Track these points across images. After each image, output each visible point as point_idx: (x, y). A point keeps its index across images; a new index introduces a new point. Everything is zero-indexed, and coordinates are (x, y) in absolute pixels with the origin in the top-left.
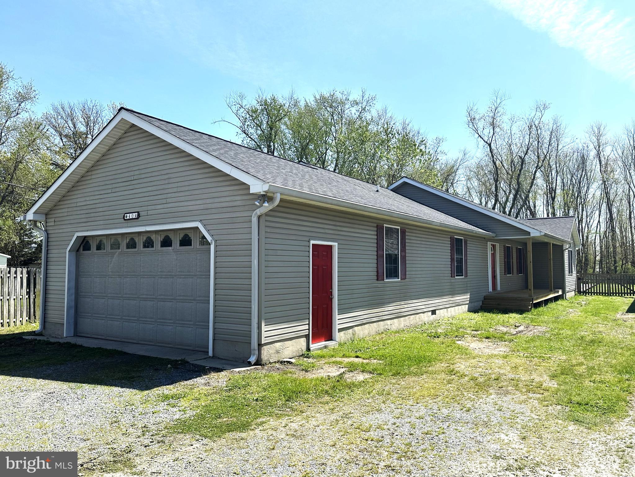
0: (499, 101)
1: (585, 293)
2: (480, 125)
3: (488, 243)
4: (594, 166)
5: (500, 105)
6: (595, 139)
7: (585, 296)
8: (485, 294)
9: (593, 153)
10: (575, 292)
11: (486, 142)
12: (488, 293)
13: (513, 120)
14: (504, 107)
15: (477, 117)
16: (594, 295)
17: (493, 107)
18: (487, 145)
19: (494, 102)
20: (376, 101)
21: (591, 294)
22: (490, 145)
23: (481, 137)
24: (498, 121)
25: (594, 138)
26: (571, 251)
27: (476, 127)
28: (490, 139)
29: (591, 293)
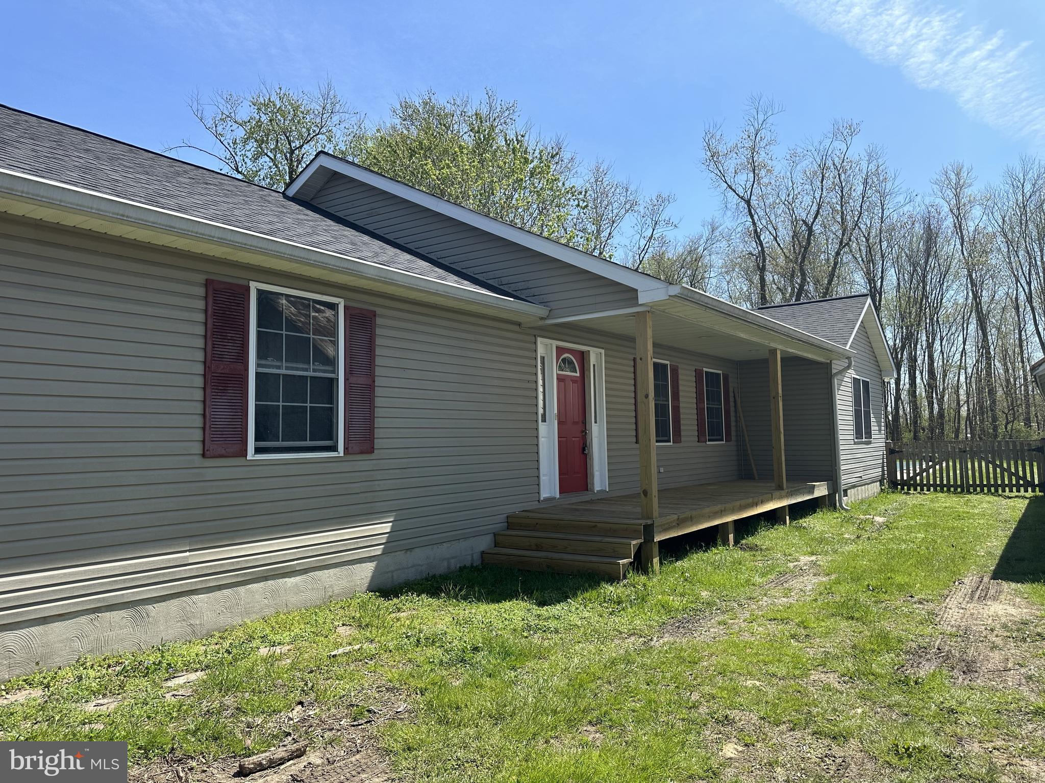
0: (761, 117)
1: (909, 485)
2: (730, 165)
3: (539, 340)
4: (950, 247)
5: (764, 126)
6: (950, 194)
7: (907, 494)
8: (515, 509)
9: (949, 222)
10: (881, 485)
11: (742, 198)
12: (534, 505)
13: (794, 159)
14: (773, 128)
15: (722, 149)
16: (929, 490)
17: (752, 130)
18: (743, 203)
19: (752, 119)
20: (517, 114)
21: (922, 490)
22: (748, 202)
23: (731, 188)
24: (760, 158)
25: (949, 192)
26: (866, 384)
27: (721, 168)
28: (749, 193)
29: (922, 486)
